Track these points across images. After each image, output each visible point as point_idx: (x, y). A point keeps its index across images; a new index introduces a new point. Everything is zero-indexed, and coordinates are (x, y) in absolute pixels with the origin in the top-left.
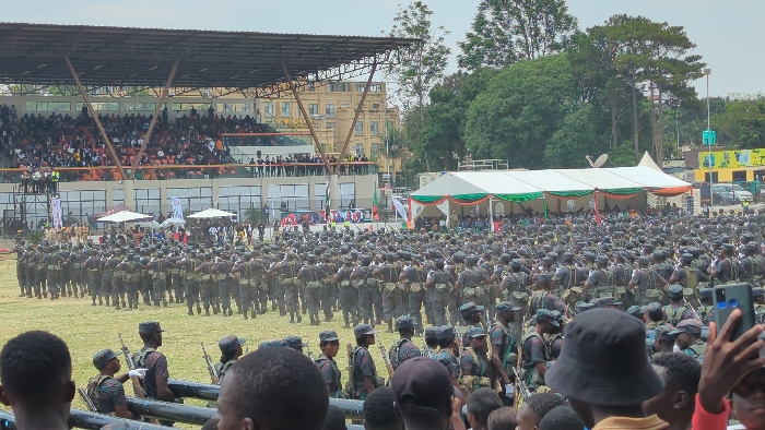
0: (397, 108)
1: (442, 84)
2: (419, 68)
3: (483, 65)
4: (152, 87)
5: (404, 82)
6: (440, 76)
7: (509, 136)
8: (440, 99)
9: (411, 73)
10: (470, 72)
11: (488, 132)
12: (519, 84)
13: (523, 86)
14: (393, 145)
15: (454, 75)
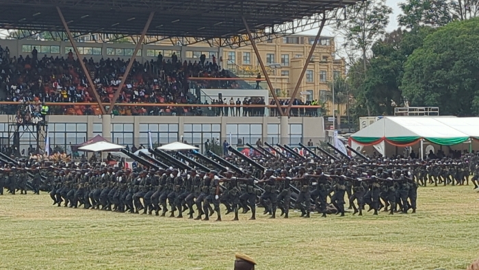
0: (343, 59)
1: (383, 39)
2: (364, 25)
3: (421, 24)
4: (131, 34)
5: (350, 37)
6: (382, 33)
7: (441, 87)
8: (381, 53)
9: (356, 30)
10: (409, 30)
11: (423, 83)
12: (452, 41)
13: (455, 43)
14: (338, 91)
15: (395, 31)
